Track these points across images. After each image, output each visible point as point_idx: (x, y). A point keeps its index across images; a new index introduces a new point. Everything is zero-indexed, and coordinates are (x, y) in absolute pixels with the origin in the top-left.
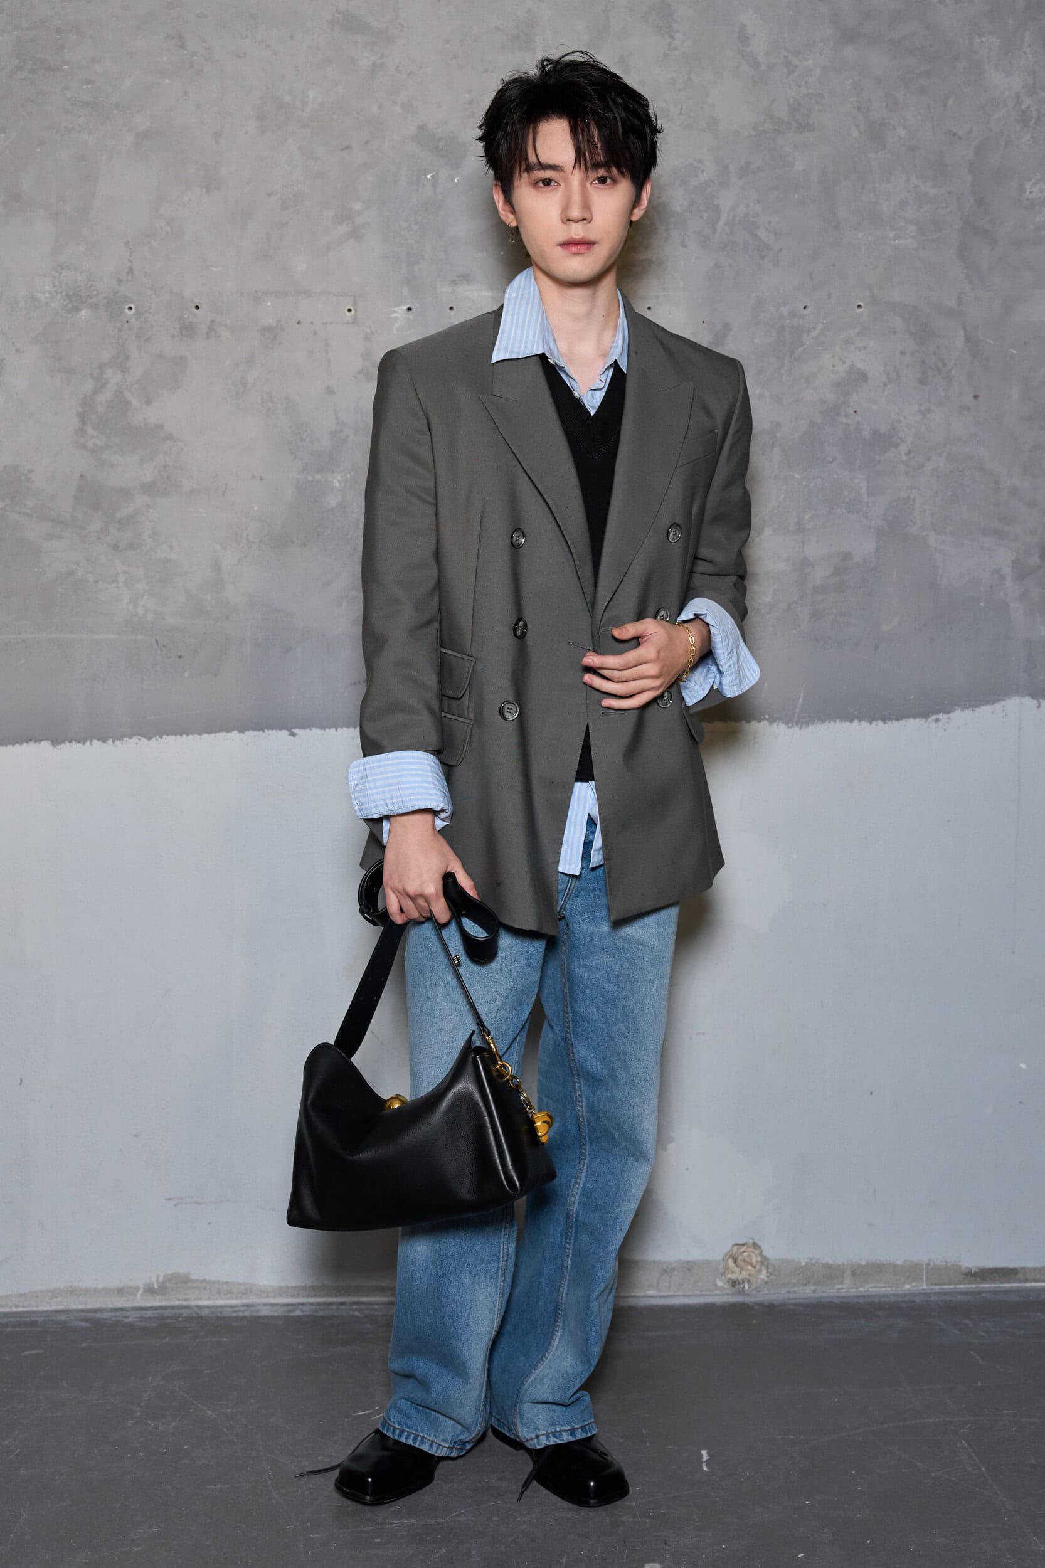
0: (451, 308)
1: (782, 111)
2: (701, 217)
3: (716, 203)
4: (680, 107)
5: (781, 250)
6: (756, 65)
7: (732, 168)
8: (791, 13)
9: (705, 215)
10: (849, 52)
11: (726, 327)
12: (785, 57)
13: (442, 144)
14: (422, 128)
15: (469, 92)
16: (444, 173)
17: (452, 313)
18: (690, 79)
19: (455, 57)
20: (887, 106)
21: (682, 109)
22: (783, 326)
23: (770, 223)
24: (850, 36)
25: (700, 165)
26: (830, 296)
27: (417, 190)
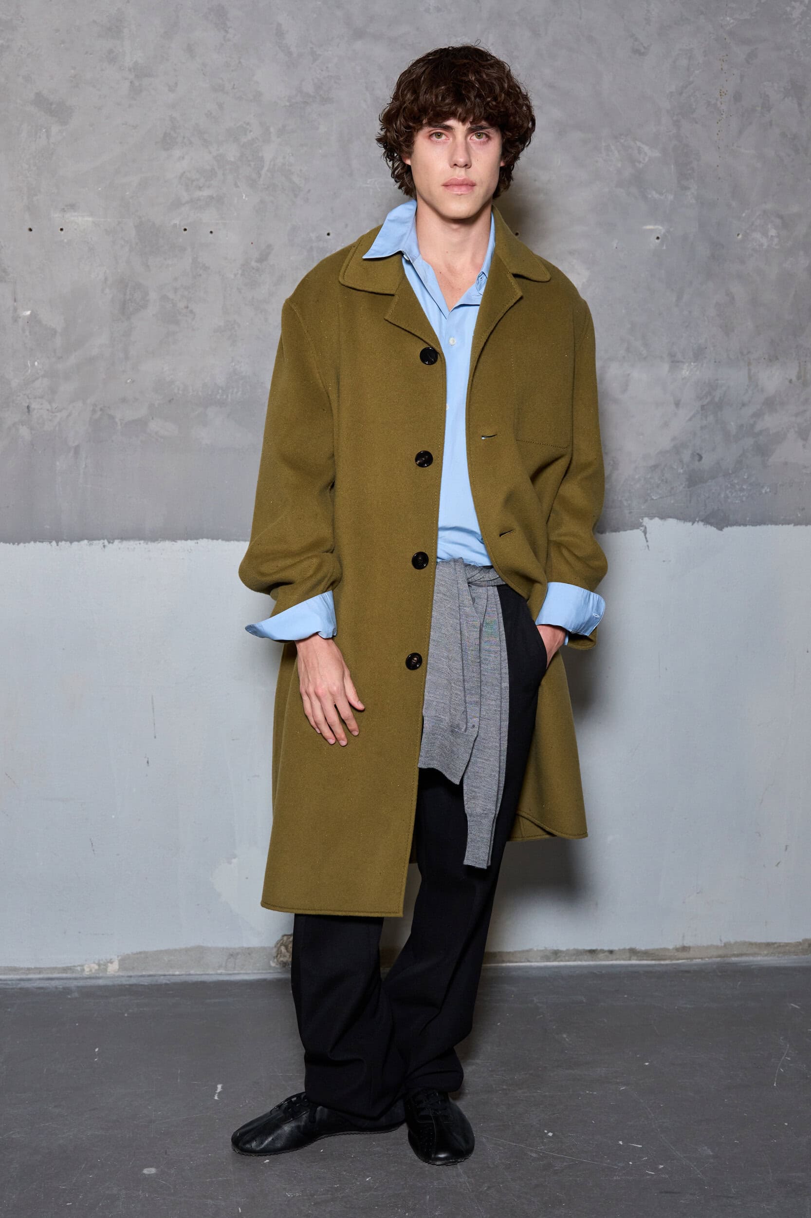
0: (62, 230)
1: (309, 88)
2: (250, 165)
3: (260, 155)
4: (232, 83)
5: (309, 191)
6: (290, 54)
7: (272, 129)
8: (315, 16)
9: (252, 164)
10: (359, 45)
11: (269, 247)
12: (312, 48)
13: (54, 106)
14: (38, 94)
15: (74, 68)
16: (55, 129)
17: (62, 232)
18: (240, 62)
19: (63, 42)
20: (387, 86)
21: (234, 85)
22: (311, 248)
23: (301, 170)
24: (360, 34)
25: (248, 127)
26: (346, 226)
27: (35, 141)
